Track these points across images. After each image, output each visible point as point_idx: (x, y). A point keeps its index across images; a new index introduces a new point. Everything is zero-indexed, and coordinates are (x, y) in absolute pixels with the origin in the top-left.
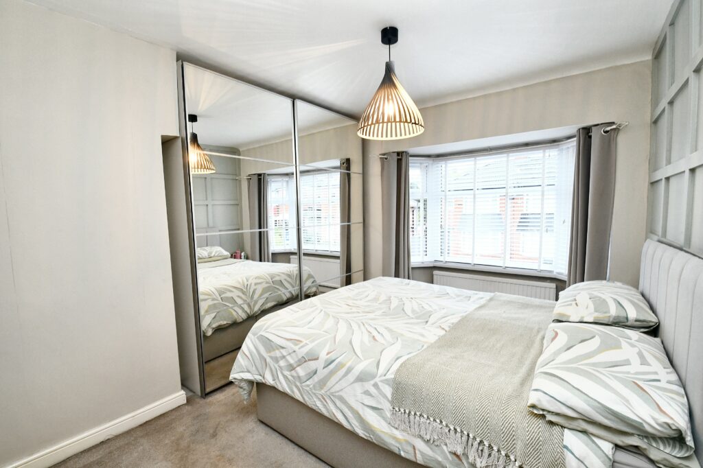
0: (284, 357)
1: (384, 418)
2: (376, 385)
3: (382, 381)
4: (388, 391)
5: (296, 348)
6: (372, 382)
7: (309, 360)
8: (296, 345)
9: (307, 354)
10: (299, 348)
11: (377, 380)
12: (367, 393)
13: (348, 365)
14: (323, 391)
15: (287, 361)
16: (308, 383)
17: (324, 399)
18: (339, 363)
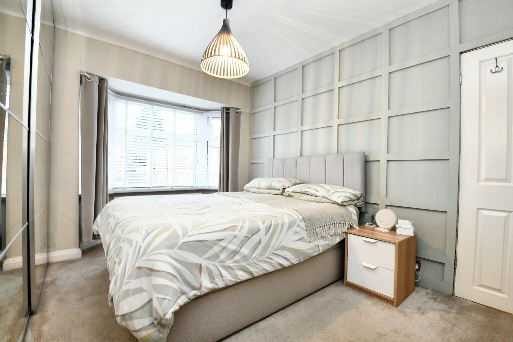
0: (224, 248)
1: (305, 241)
2: (298, 226)
3: (299, 222)
4: (303, 225)
5: (236, 233)
6: (296, 225)
7: (252, 236)
8: (235, 230)
9: (249, 232)
10: (239, 232)
11: (297, 222)
12: (296, 233)
13: (280, 223)
14: (267, 253)
15: (229, 250)
16: (254, 255)
17: (269, 258)
18: (275, 225)
